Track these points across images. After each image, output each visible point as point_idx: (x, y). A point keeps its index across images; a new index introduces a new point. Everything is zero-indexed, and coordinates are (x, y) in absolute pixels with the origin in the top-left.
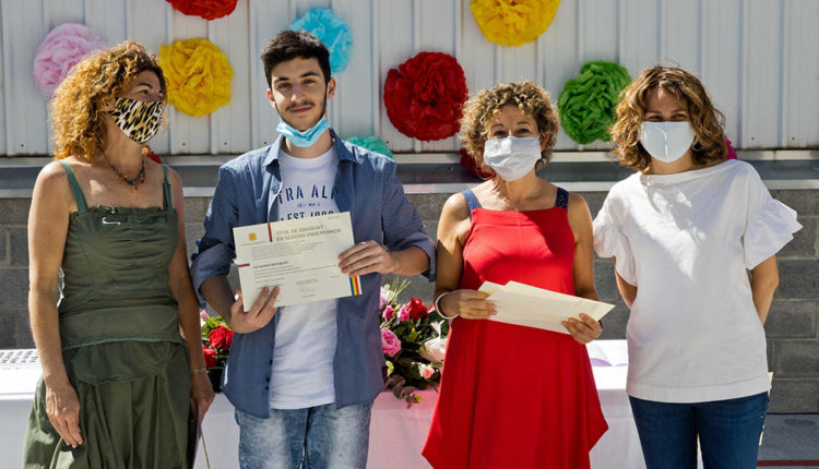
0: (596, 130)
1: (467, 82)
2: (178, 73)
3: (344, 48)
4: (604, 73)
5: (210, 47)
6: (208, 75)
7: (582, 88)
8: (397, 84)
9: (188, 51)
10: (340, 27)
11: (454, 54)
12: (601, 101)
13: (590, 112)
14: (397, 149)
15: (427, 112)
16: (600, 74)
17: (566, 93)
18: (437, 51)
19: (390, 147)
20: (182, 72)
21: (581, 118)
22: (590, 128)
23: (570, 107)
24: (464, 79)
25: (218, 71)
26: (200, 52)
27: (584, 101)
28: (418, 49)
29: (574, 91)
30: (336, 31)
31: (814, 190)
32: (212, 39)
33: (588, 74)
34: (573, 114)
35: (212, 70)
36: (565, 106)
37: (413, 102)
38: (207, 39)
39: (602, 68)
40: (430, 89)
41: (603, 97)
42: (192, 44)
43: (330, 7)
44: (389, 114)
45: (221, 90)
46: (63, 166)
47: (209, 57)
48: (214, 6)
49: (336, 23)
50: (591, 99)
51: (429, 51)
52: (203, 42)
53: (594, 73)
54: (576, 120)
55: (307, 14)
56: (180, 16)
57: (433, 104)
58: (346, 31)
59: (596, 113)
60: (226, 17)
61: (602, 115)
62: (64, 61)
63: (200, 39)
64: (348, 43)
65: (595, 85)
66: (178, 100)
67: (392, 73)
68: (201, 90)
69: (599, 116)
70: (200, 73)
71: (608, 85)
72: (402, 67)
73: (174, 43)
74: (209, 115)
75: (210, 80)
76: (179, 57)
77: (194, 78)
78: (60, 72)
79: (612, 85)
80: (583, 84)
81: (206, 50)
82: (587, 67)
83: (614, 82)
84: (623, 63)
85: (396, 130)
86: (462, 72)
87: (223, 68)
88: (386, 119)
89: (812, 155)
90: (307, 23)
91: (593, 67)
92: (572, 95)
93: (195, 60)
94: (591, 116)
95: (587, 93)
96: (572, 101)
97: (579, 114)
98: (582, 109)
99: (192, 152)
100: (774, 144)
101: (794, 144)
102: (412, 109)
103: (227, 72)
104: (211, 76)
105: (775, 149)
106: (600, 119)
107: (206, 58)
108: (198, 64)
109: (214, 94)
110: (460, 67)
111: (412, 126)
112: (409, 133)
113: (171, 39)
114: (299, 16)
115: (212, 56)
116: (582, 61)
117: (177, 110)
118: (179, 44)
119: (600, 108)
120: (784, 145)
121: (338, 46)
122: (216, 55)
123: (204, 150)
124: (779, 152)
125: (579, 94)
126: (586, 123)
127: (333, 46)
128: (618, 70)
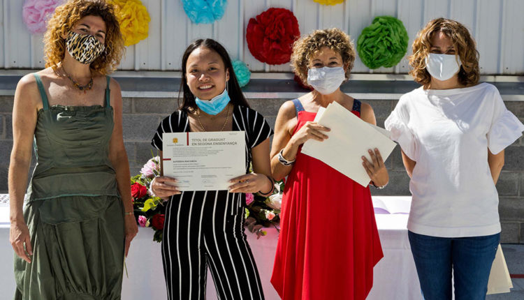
0: (381, 61)
1: (300, 28)
3: (222, 4)
4: (388, 24)
5: (136, 1)
6: (134, 20)
7: (373, 33)
8: (255, 28)
9: (121, 4)
11: (292, 9)
12: (385, 42)
13: (378, 48)
14: (254, 69)
15: (274, 46)
16: (385, 24)
17: (363, 36)
18: (281, 7)
19: (249, 68)
21: (372, 53)
22: (378, 59)
23: (365, 45)
24: (298, 26)
25: (141, 17)
26: (129, 4)
27: (374, 42)
28: (269, 6)
29: (368, 35)
31: (520, 102)
33: (377, 24)
34: (367, 49)
35: (137, 16)
36: (362, 44)
37: (265, 40)
39: (386, 20)
40: (276, 31)
41: (387, 39)
44: (249, 47)
45: (142, 29)
46: (35, 77)
47: (135, 8)
50: (379, 40)
51: (276, 7)
53: (381, 23)
54: (369, 53)
57: (278, 41)
59: (382, 49)
61: (386, 51)
62: (42, 8)
64: (224, 1)
65: (381, 31)
67: (252, 21)
68: (130, 29)
69: (383, 51)
70: (129, 18)
71: (390, 32)
72: (258, 17)
74: (134, 45)
75: (136, 23)
77: (125, 21)
78: (39, 15)
79: (392, 32)
80: (374, 30)
81: (133, 3)
82: (377, 19)
83: (394, 30)
84: (400, 18)
85: (254, 57)
86: (297, 21)
87: (143, 15)
88: (247, 50)
89: (519, 79)
91: (381, 20)
92: (366, 37)
93: (126, 9)
94: (379, 51)
95: (377, 37)
96: (366, 41)
97: (371, 49)
98: (373, 47)
99: (123, 68)
100: (495, 72)
101: (508, 72)
102: (264, 44)
103: (146, 18)
104: (136, 21)
105: (495, 75)
106: (384, 53)
107: (133, 8)
108: (128, 12)
109: (138, 32)
110: (295, 18)
111: (264, 55)
112: (262, 59)
115: (137, 8)
116: (373, 16)
119: (384, 45)
120: (501, 72)
121: (218, 3)
122: (140, 7)
123: (131, 68)
124: (497, 77)
125: (371, 37)
126: (375, 55)
127: (215, 3)
128: (397, 22)
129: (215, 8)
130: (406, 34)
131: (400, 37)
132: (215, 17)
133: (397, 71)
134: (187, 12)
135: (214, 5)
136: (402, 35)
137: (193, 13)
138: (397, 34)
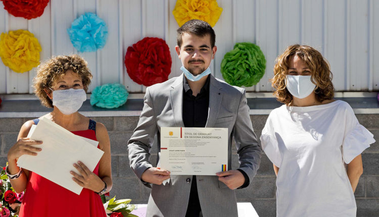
0: (241, 81)
1: (171, 54)
2: (10, 49)
3: (102, 35)
4: (246, 49)
5: (29, 34)
6: (27, 50)
7: (233, 58)
8: (131, 54)
9: (16, 37)
10: (101, 23)
11: (164, 38)
12: (244, 65)
13: (238, 71)
14: (133, 91)
15: (148, 71)
16: (244, 49)
17: (225, 60)
18: (154, 37)
19: (129, 90)
20: (12, 48)
21: (233, 74)
22: (239, 79)
23: (227, 68)
24: (169, 52)
25: (33, 48)
26: (22, 37)
27: (235, 65)
28: (144, 36)
29: (229, 59)
30: (98, 25)
31: (362, 115)
32: (30, 30)
33: (237, 49)
34: (229, 72)
35: (29, 47)
36: (224, 67)
37: (140, 65)
38: (27, 30)
39: (245, 46)
40: (149, 58)
41: (245, 62)
42: (18, 33)
43: (96, 13)
44: (128, 71)
45: (34, 58)
47: (28, 40)
48: (29, 11)
49: (98, 21)
50: (238, 63)
51: (150, 37)
52: (25, 32)
53: (240, 49)
54: (231, 75)
55: (82, 16)
56: (12, 17)
57: (152, 66)
58: (103, 25)
59: (242, 71)
60: (38, 18)
61: (245, 72)
63: (23, 30)
64: (105, 32)
65: (241, 56)
66: (10, 63)
67: (130, 49)
68: (23, 58)
69: (243, 73)
70: (23, 48)
71: (248, 56)
72: (134, 45)
73: (9, 32)
74: (28, 72)
75: (28, 52)
76: (11, 40)
77: (19, 51)
79: (250, 56)
80: (234, 55)
81: (26, 36)
82: (237, 46)
83: (251, 54)
84: (257, 44)
85: (132, 80)
86: (168, 48)
87: (35, 46)
88: (127, 75)
89: (364, 95)
90: (81, 21)
91: (240, 46)
92: (228, 61)
93: (19, 42)
94: (239, 73)
95: (236, 60)
96: (228, 64)
97: (232, 72)
98: (234, 69)
99: (19, 92)
100: (342, 88)
101: (354, 88)
102: (140, 68)
103: (38, 48)
104: (28, 51)
105: (343, 92)
106: (244, 74)
107: (25, 41)
108: (21, 43)
109: (31, 61)
110: (167, 46)
111: (140, 78)
112: (139, 82)
113: (7, 30)
114: (78, 17)
116: (235, 43)
117: (10, 69)
118: (11, 33)
119: (244, 69)
120: (348, 89)
121: (99, 34)
122: (32, 39)
123: (25, 91)
124: (345, 93)
125: (232, 61)
126: (236, 76)
127: (96, 34)
128: (254, 48)
129: (96, 38)
130: (263, 57)
131: (257, 60)
132: (97, 46)
133: (258, 90)
134: (73, 43)
135: (95, 36)
136: (258, 59)
137: (76, 43)
138: (254, 57)
